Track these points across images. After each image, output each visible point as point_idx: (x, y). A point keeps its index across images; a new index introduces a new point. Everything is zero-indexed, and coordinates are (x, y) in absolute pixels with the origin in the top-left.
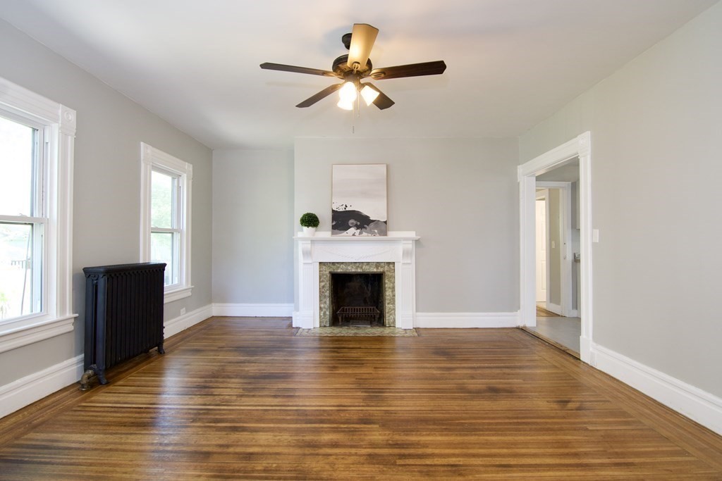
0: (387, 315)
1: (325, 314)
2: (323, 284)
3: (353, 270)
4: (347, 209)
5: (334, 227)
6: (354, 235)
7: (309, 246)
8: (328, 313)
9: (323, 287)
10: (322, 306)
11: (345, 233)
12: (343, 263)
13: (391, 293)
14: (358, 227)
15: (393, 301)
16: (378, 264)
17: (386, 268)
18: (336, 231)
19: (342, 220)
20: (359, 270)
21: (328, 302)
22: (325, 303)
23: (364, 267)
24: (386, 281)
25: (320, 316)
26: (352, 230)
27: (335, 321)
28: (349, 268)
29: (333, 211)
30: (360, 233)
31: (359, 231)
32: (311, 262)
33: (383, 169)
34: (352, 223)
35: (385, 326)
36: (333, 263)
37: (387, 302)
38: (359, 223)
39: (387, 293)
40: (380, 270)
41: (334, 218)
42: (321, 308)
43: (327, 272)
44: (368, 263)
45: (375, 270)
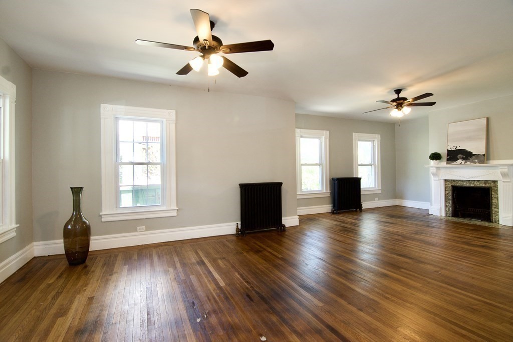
0: (494, 215)
1: (449, 209)
2: (447, 192)
3: (468, 185)
4: (457, 149)
5: (448, 160)
6: (461, 164)
7: (435, 170)
8: (451, 209)
9: (448, 194)
10: (447, 204)
11: (455, 163)
12: (460, 180)
13: (496, 201)
14: (463, 159)
15: (497, 206)
16: (486, 182)
17: (492, 184)
18: (450, 162)
19: (453, 156)
20: (472, 185)
21: (451, 203)
22: (449, 203)
23: (475, 183)
24: (493, 193)
25: (446, 211)
26: (460, 161)
27: (455, 214)
28: (465, 183)
29: (448, 150)
30: (465, 163)
31: (464, 161)
32: (438, 179)
33: (484, 121)
34: (460, 157)
35: (492, 222)
36: (454, 180)
37: (493, 206)
38: (464, 157)
39: (494, 201)
40: (488, 185)
41: (448, 154)
42: (446, 206)
43: (449, 185)
44: (478, 181)
45: (484, 185)
